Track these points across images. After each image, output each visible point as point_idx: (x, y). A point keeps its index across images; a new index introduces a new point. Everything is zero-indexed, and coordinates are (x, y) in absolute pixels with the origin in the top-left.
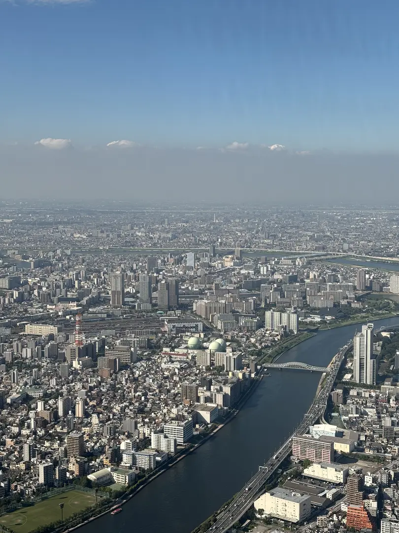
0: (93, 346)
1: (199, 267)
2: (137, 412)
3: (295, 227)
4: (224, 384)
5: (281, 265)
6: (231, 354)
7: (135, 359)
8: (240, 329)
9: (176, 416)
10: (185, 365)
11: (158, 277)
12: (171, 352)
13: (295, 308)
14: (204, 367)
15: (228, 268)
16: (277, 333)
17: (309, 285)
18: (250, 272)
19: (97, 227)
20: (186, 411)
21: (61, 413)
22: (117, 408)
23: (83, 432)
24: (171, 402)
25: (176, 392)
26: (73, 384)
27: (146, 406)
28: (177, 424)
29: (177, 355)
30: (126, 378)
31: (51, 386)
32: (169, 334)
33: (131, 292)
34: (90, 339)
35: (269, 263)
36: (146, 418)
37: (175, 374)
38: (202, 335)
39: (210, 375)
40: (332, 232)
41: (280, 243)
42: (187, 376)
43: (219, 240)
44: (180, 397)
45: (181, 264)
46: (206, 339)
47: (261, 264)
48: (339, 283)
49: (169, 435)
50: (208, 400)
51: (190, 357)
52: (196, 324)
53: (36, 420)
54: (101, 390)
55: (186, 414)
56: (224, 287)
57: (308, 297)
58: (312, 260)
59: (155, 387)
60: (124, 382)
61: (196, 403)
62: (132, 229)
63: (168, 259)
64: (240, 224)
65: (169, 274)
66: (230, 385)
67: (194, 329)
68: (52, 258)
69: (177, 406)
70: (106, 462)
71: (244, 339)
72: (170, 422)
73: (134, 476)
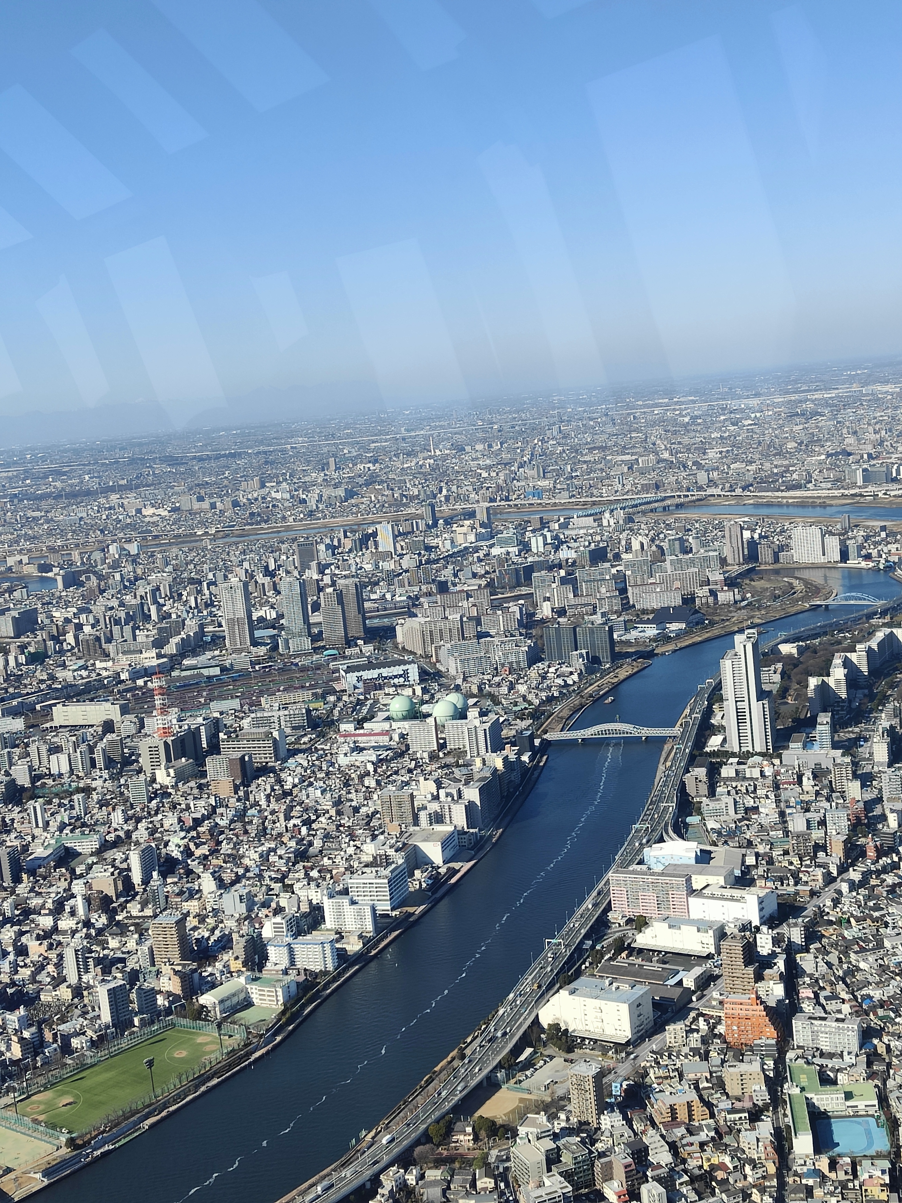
0: (194, 735)
1: (404, 552)
2: (293, 859)
3: (598, 448)
4: (467, 783)
5: (572, 529)
6: (477, 722)
7: (282, 753)
8: (496, 669)
9: (375, 858)
10: (386, 753)
11: (322, 580)
12: (358, 732)
13: (603, 615)
14: (426, 755)
15: (466, 548)
16: (570, 669)
17: (630, 565)
18: (510, 550)
19: (190, 489)
20: (391, 847)
21: (137, 877)
22: (251, 857)
23: (185, 911)
24: (361, 831)
25: (372, 810)
26: (160, 816)
27: (311, 844)
28: (374, 873)
29: (370, 735)
30: (266, 793)
31: (114, 825)
32: (350, 695)
33: (268, 618)
34: (187, 722)
35: (549, 527)
36: (312, 869)
37: (368, 774)
38: (419, 692)
39: (439, 768)
40: (674, 451)
41: (568, 485)
42: (391, 775)
43: (444, 492)
44: (380, 819)
45: (367, 549)
46: (426, 697)
47: (533, 531)
48: (690, 555)
49: (360, 898)
50: (436, 818)
51: (396, 737)
52: (405, 667)
53: (88, 900)
54: (217, 824)
55: (391, 852)
56: (458, 588)
57: (630, 588)
58: (634, 514)
59: (326, 804)
60: (263, 803)
61: (412, 829)
62: (263, 486)
63: (339, 540)
64: (486, 453)
65: (343, 573)
66: (478, 784)
67: (402, 680)
68: (99, 563)
69: (374, 837)
70: (235, 966)
71: (504, 690)
72: (360, 872)
73: (293, 989)
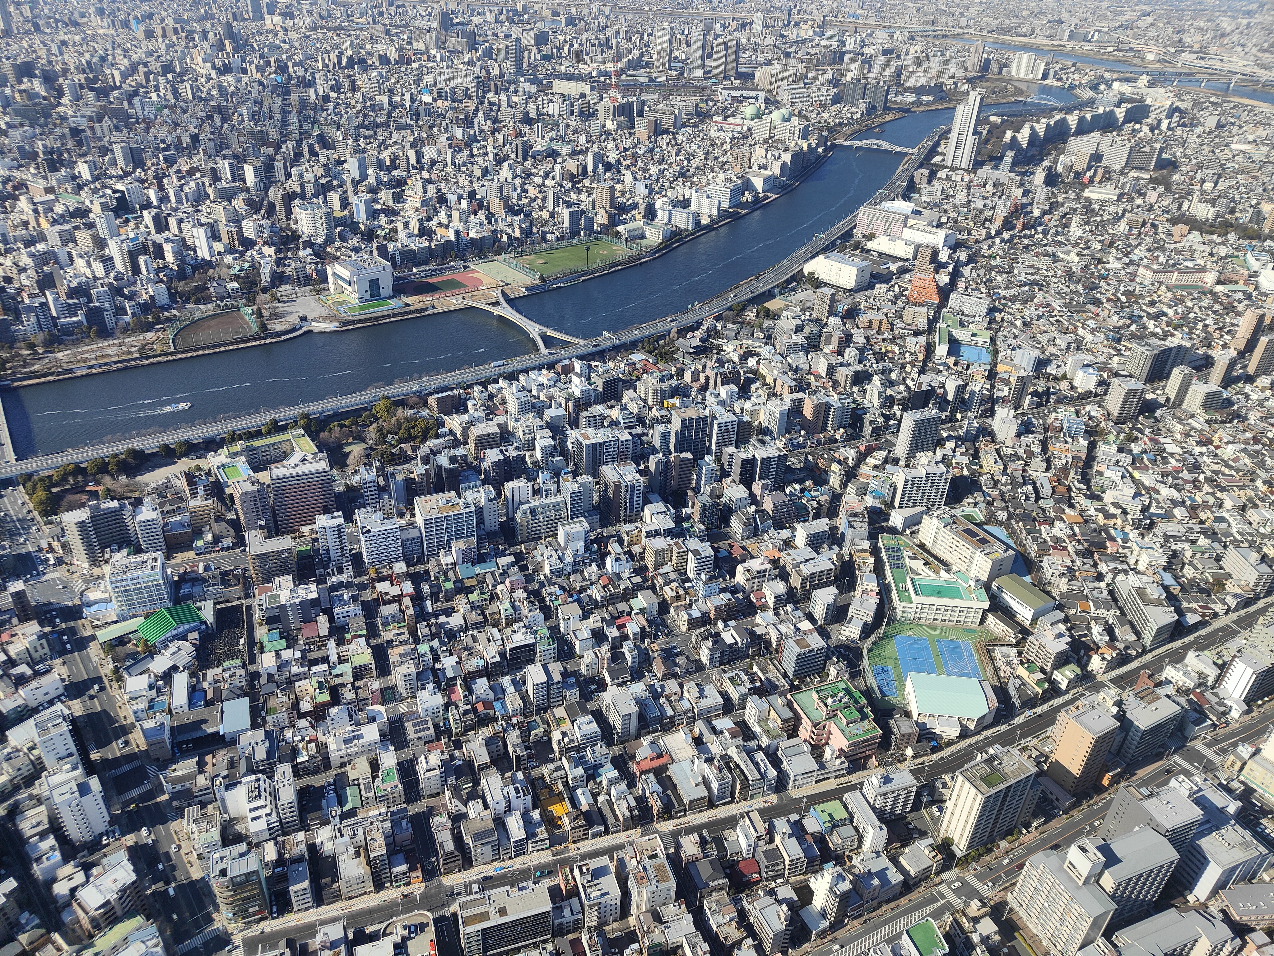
0: (631, 105)
2: (677, 175)
4: (784, 152)
6: (796, 124)
7: (678, 126)
8: (812, 104)
10: (738, 135)
12: (724, 122)
14: (761, 139)
16: (857, 110)
21: (590, 169)
22: (654, 170)
23: (614, 188)
24: (718, 168)
25: (726, 160)
26: (606, 143)
27: (688, 170)
28: (723, 186)
29: (731, 124)
30: (666, 142)
31: (580, 143)
32: (722, 103)
33: (681, 58)
34: (627, 99)
36: (687, 182)
37: (726, 143)
38: (763, 107)
42: (740, 145)
44: (729, 164)
45: (745, 30)
48: (945, 59)
49: (713, 196)
50: (763, 167)
51: (745, 128)
52: (757, 93)
53: (562, 174)
54: (637, 152)
55: (734, 178)
57: (904, 73)
59: (700, 153)
60: (664, 147)
61: (748, 170)
63: (729, 24)
66: (791, 154)
67: (754, 99)
69: (725, 172)
70: (638, 217)
71: (814, 115)
73: (669, 233)
